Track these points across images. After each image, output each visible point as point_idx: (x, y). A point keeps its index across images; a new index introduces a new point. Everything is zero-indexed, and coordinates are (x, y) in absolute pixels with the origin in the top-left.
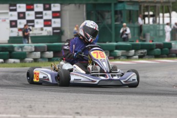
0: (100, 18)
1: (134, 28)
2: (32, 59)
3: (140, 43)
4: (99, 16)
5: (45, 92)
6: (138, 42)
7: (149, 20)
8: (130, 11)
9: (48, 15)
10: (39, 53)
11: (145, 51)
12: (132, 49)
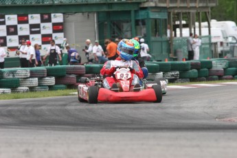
0: (116, 30)
1: (161, 42)
2: (27, 88)
3: (170, 62)
4: (115, 28)
5: (45, 131)
6: (167, 62)
7: (181, 31)
8: (156, 20)
9: (47, 29)
10: (37, 79)
11: (178, 72)
12: (160, 71)
